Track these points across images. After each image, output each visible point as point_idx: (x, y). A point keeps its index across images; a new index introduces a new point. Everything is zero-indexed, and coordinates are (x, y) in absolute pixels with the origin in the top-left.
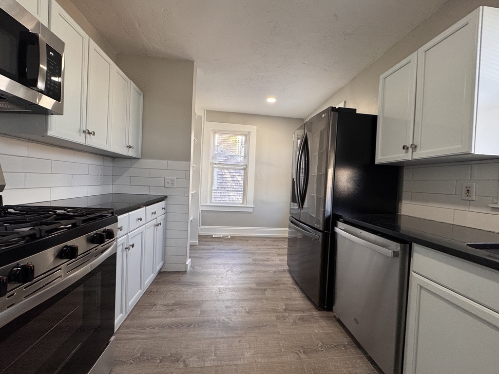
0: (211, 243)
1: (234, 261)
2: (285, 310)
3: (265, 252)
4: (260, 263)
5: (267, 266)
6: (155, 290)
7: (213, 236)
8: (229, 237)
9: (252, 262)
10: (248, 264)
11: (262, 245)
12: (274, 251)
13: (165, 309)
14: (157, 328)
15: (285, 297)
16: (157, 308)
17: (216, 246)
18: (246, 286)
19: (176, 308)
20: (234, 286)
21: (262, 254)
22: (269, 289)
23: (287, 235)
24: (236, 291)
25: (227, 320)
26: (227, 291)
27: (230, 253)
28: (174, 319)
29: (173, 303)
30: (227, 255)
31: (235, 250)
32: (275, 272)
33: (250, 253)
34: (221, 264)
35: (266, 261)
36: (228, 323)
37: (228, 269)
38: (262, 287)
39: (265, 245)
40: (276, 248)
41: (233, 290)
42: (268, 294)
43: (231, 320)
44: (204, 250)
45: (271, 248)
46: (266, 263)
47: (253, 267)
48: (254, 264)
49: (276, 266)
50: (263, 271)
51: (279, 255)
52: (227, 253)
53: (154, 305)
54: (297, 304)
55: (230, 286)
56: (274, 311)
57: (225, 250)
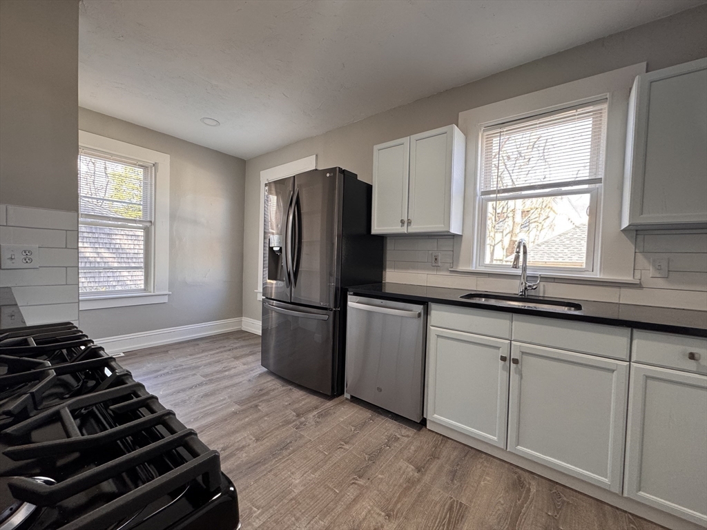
2: (298, 415)
3: (213, 360)
4: (218, 376)
8: (122, 355)
9: (204, 379)
10: (202, 384)
11: (199, 353)
12: (225, 355)
15: (286, 403)
21: (210, 364)
22: (260, 402)
32: (250, 380)
33: (189, 369)
35: (226, 371)
38: (249, 405)
39: (203, 351)
40: (225, 351)
42: (263, 408)
45: (218, 353)
47: (213, 385)
48: (210, 382)
49: (244, 372)
50: (233, 385)
51: (236, 358)
54: (304, 404)
56: (287, 423)
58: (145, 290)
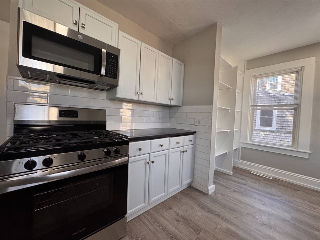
0: (246, 178)
6: (178, 198)
7: (252, 172)
8: (271, 178)
13: (174, 216)
14: (161, 228)
16: (171, 212)
17: (249, 182)
19: (181, 221)
27: (262, 195)
28: (174, 229)
29: (182, 216)
30: (257, 196)
44: (235, 182)
52: (259, 194)
53: (171, 209)
57: (258, 190)
58: (291, 147)
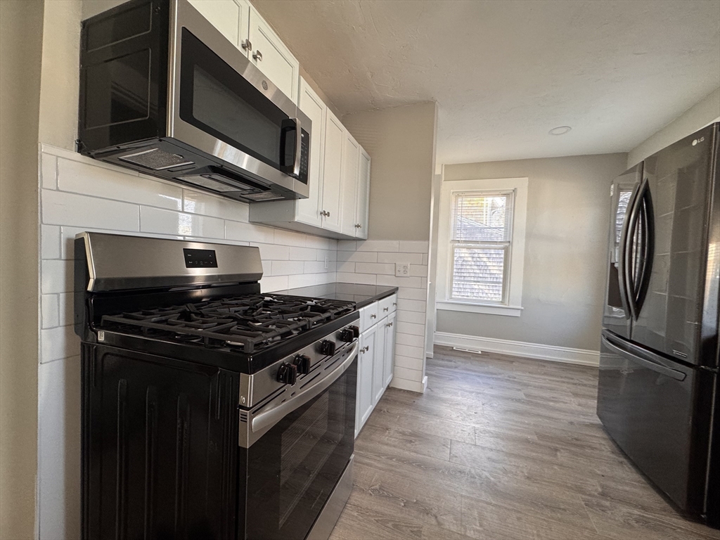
0: (451, 358)
1: (491, 390)
2: (604, 495)
3: (548, 385)
4: (539, 401)
5: (554, 409)
6: (385, 410)
7: (454, 348)
8: (480, 353)
9: (524, 397)
10: (519, 401)
11: (540, 374)
12: (565, 387)
13: (401, 438)
14: (394, 460)
15: (599, 472)
16: (391, 434)
17: (459, 363)
18: (519, 435)
19: (415, 440)
20: (497, 430)
21: (541, 388)
22: (562, 449)
23: (597, 363)
24: (502, 439)
25: (492, 479)
26: (487, 435)
27: (484, 377)
28: (414, 454)
29: (410, 433)
30: (478, 379)
31: (492, 374)
32: (571, 423)
33: (519, 383)
34: (472, 392)
35: (552, 401)
36: (496, 484)
37: (484, 401)
38: (549, 444)
39: (545, 374)
40: (568, 383)
41: (497, 436)
42: (563, 457)
43: (500, 482)
44: (443, 366)
45: (558, 381)
46: (551, 404)
47: (528, 407)
48: (528, 403)
49: (572, 412)
50: (549, 418)
51: (576, 395)
52: (479, 376)
53: (387, 429)
54: (626, 491)
55: (492, 429)
56: (580, 490)
57: (475, 371)
58: (502, 302)
